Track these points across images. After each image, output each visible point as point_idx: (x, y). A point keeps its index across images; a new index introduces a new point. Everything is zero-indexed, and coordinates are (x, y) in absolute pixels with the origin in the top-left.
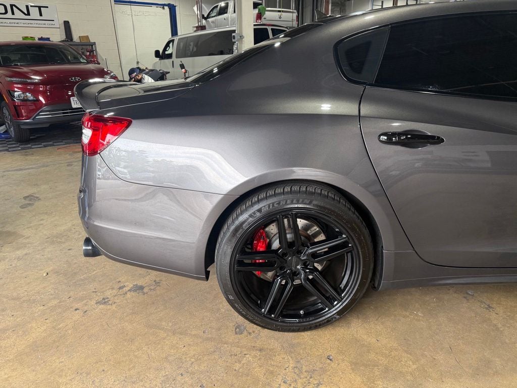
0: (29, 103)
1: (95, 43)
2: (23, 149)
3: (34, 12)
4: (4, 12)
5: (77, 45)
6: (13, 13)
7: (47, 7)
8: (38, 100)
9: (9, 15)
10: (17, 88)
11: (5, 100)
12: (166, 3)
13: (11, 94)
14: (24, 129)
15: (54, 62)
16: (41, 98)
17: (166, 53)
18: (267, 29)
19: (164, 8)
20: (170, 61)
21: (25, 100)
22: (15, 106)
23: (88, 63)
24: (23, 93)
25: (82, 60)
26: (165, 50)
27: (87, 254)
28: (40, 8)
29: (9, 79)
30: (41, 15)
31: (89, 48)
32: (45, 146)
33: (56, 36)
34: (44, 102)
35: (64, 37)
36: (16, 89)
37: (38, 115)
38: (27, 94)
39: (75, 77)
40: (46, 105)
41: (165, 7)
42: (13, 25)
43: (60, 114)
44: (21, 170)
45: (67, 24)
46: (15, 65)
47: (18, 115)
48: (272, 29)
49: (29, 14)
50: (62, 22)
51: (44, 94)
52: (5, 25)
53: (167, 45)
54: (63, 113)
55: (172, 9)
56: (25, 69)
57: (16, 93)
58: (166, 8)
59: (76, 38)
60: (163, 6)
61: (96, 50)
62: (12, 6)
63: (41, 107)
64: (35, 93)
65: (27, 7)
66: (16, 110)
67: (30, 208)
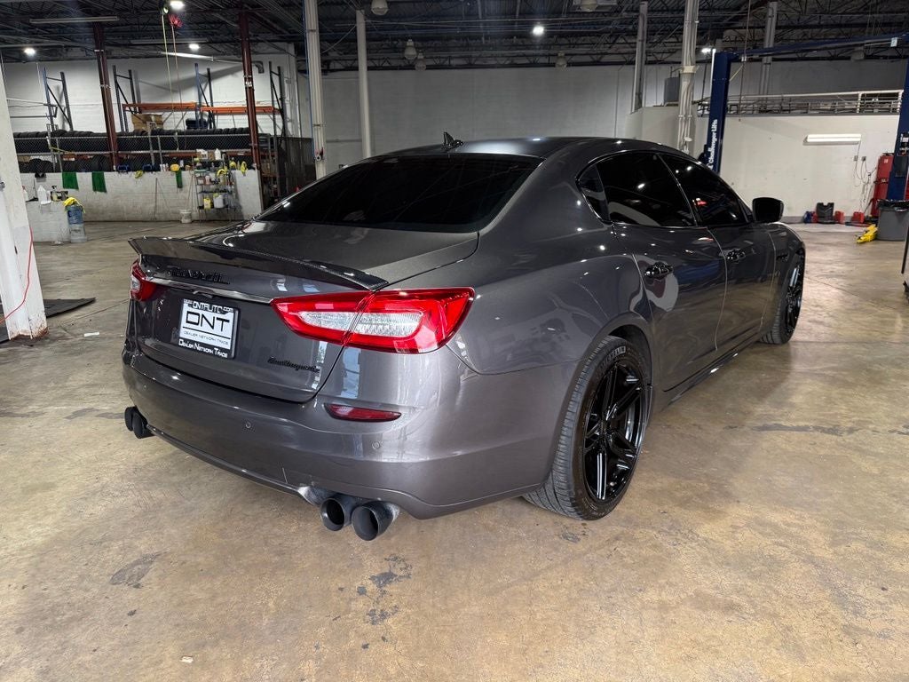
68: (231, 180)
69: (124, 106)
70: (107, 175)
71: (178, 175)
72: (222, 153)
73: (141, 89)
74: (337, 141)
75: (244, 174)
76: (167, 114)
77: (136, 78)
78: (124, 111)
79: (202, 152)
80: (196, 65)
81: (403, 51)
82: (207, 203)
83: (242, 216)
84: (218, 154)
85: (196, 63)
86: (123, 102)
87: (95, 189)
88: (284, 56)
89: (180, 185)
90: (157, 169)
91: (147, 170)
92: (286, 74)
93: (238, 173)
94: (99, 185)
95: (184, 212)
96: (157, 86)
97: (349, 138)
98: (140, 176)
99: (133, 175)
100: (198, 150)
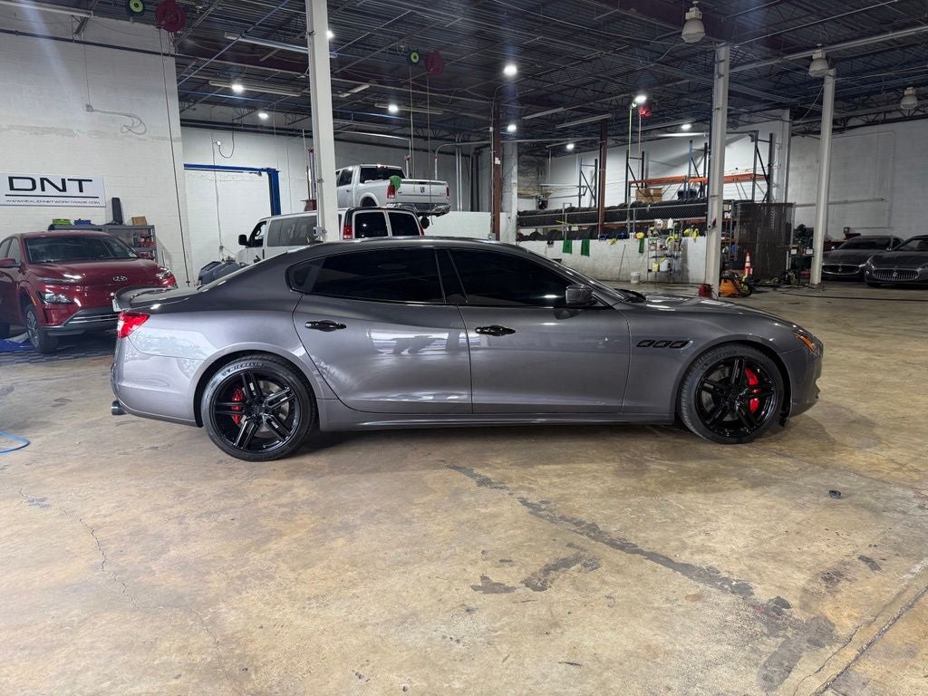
0: (60, 306)
1: (153, 226)
2: (47, 361)
3: (72, 188)
4: (31, 187)
5: (129, 229)
6: (43, 189)
7: (91, 181)
8: (73, 303)
9: (38, 191)
10: (49, 289)
11: (32, 302)
12: (265, 167)
13: (41, 295)
14: (52, 337)
15: (95, 258)
16: (76, 301)
17: (256, 238)
18: (382, 214)
19: (260, 174)
20: (260, 249)
21: (57, 303)
22: (44, 310)
23: (138, 258)
24: (56, 295)
25: (131, 255)
26: (254, 234)
27: (115, 413)
28: (80, 182)
29: (40, 279)
30: (81, 190)
31: (145, 233)
32: (76, 358)
33: (101, 217)
34: (80, 305)
35: (110, 219)
36: (47, 290)
37: (72, 320)
38: (61, 296)
39: (119, 275)
40: (81, 308)
41: (263, 173)
42: (42, 204)
43: (97, 319)
44: (47, 379)
45: (116, 203)
46: (48, 262)
47: (48, 320)
48: (389, 214)
49: (64, 190)
50: (109, 199)
51: (80, 296)
52: (32, 203)
53: (258, 228)
54: (102, 318)
55: (273, 175)
56: (60, 267)
57: (47, 295)
58: (265, 174)
59: (127, 220)
60: (259, 171)
61: (154, 236)
62: (42, 180)
63: (76, 311)
64: (70, 294)
65: (63, 181)
66: (45, 314)
67: (62, 407)
68: (680, 246)
69: (631, 183)
70: (592, 243)
71: (642, 241)
72: (674, 222)
73: (650, 166)
74: (846, 202)
75: (695, 240)
76: (667, 186)
77: (647, 158)
78: (630, 187)
79: (659, 221)
80: (691, 142)
81: (899, 102)
82: (655, 267)
83: (688, 279)
84: (670, 223)
85: (691, 140)
86: (630, 179)
87: (582, 254)
88: (778, 123)
89: (641, 251)
90: (626, 237)
91: (620, 238)
92: (778, 140)
93: (690, 240)
94: (585, 251)
95: (634, 274)
96: (663, 164)
97: (860, 198)
98: (613, 243)
99: (609, 241)
100: (656, 220)
